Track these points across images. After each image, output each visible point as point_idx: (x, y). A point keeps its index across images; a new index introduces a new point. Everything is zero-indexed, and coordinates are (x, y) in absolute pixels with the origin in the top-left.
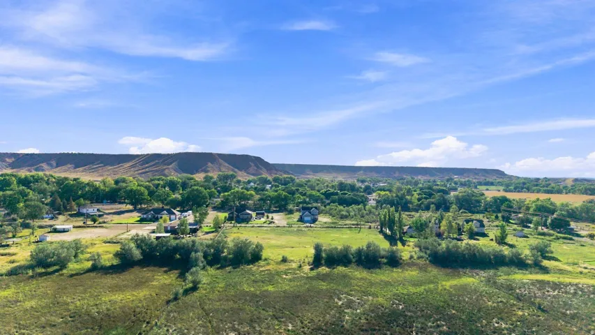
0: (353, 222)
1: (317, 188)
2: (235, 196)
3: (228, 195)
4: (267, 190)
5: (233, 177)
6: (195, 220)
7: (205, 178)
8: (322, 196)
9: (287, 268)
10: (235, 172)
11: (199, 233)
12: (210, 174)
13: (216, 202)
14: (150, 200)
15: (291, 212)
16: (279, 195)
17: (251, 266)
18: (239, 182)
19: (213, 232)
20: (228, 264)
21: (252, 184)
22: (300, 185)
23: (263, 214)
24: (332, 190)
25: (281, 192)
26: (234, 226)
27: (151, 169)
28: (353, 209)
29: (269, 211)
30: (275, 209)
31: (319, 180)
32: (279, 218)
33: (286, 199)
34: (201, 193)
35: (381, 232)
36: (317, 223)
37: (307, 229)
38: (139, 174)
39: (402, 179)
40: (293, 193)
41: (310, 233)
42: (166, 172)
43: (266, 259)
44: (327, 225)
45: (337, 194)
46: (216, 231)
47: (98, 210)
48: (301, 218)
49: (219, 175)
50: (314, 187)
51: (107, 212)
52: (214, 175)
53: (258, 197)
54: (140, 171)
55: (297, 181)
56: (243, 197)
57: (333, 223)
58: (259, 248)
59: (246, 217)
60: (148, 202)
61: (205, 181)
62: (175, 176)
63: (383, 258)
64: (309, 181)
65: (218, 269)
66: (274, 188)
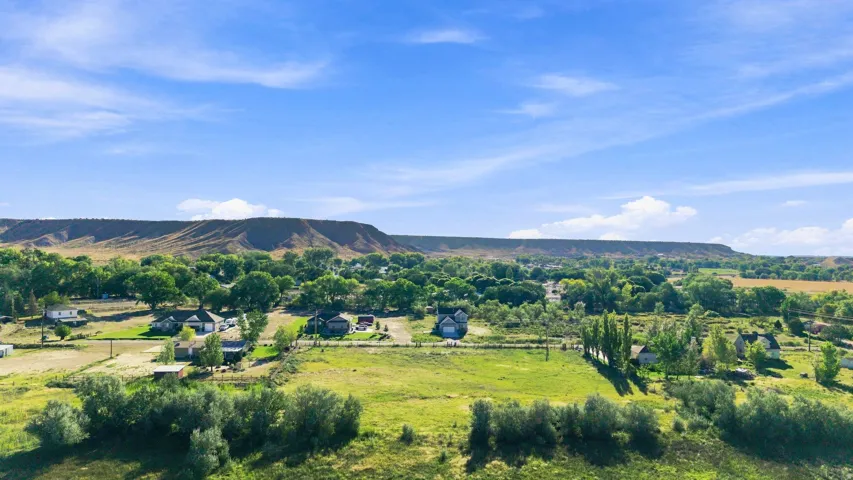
0: (533, 337)
1: (458, 272)
2: (324, 287)
3: (314, 286)
4: (380, 276)
5: (329, 254)
6: (243, 335)
7: (285, 256)
8: (472, 287)
9: (412, 462)
10: (333, 247)
11: (245, 363)
12: (295, 251)
13: (293, 296)
14: (180, 294)
15: (419, 316)
16: (400, 285)
17: (332, 457)
18: (338, 262)
19: (271, 359)
20: (279, 450)
21: (358, 265)
22: (434, 268)
23: (370, 320)
24: (485, 277)
25: (403, 280)
26: (315, 345)
27: (206, 243)
28: (526, 308)
29: (381, 313)
30: (392, 309)
31: (459, 260)
32: (398, 328)
33: (410, 292)
34: (265, 282)
35: (587, 356)
36: (466, 337)
37: (450, 351)
38: (188, 250)
39: (582, 258)
40: (421, 282)
41: (456, 360)
42: (229, 247)
43: (367, 435)
44: (486, 343)
45: (493, 283)
46: (278, 358)
47: (81, 312)
48: (438, 327)
49: (307, 252)
50: (455, 271)
51: (98, 315)
52: (300, 251)
53: (362, 288)
54: (190, 247)
55: (428, 261)
56: (338, 288)
57: (496, 338)
58: (353, 407)
59: (338, 326)
60: (175, 297)
61: (285, 262)
62: (238, 253)
63: (619, 429)
64: (446, 261)
65: (255, 465)
66: (391, 272)
